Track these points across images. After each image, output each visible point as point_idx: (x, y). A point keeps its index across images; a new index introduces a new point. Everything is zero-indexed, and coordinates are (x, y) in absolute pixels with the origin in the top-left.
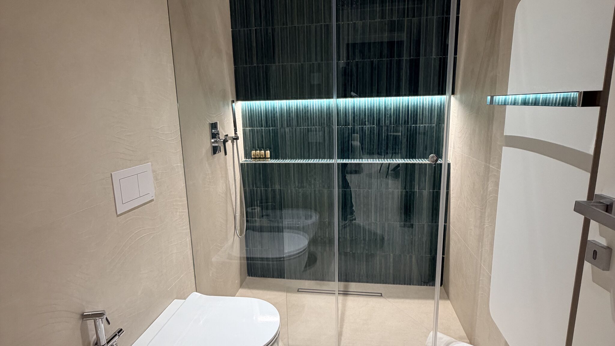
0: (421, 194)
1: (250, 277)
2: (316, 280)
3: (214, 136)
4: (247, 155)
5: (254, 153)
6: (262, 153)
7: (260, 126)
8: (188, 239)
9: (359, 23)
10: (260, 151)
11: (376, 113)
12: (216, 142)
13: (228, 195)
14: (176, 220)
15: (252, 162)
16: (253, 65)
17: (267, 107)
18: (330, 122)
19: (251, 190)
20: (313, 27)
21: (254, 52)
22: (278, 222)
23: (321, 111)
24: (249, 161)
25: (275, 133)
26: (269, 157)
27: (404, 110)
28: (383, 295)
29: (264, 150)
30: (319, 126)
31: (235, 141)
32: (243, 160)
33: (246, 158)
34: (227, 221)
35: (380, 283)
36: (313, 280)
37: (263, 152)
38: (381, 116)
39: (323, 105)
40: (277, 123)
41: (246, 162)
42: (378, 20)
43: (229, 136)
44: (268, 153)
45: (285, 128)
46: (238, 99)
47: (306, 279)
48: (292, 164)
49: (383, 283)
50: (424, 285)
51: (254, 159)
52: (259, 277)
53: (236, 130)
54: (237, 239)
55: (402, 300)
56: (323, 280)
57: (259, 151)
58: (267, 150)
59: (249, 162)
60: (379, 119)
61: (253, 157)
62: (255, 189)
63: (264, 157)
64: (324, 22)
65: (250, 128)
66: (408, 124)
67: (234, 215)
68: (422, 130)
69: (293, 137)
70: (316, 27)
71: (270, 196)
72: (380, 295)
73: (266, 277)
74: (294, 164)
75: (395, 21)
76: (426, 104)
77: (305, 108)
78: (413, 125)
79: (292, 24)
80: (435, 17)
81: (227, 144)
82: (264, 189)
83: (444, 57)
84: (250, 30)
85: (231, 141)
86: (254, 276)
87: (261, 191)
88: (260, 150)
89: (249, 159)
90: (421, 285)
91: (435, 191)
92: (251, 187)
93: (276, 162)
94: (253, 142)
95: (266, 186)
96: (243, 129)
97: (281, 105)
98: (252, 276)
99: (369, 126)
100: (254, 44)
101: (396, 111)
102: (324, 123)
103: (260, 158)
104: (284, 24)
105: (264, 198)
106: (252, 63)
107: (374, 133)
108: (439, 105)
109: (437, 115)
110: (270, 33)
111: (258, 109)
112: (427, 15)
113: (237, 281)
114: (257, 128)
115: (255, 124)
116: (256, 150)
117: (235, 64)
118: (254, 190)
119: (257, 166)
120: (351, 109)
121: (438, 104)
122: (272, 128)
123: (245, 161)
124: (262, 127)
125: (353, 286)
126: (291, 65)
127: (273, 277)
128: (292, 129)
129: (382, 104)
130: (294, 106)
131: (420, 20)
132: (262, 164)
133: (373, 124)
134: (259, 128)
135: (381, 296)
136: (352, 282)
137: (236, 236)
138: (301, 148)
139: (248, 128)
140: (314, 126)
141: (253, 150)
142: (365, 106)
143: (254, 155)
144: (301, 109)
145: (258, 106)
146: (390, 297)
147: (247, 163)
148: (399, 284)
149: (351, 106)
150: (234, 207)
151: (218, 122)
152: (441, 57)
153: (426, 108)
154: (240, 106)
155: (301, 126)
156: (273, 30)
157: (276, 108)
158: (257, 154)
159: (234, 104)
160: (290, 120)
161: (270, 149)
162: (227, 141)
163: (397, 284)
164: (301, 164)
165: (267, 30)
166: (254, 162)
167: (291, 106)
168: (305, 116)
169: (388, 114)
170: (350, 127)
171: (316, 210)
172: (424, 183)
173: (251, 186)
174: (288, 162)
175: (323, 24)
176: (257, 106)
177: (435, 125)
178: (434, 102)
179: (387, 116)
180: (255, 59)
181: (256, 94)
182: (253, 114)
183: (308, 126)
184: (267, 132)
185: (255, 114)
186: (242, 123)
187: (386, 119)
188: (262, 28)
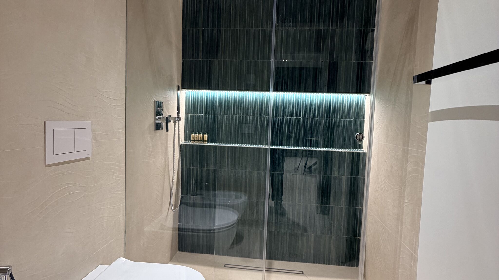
0: (340, 180)
1: (181, 252)
2: (242, 257)
3: (159, 113)
4: (187, 138)
5: (193, 136)
6: (201, 136)
7: (201, 112)
8: (123, 205)
9: (291, 30)
11: (303, 107)
12: (159, 119)
13: (167, 169)
14: (112, 183)
15: (191, 144)
16: (199, 60)
17: (208, 97)
18: (262, 113)
19: (187, 169)
20: (252, 31)
21: (201, 49)
22: (210, 201)
23: (255, 103)
24: (188, 143)
25: (214, 119)
26: (206, 140)
27: (326, 105)
28: (304, 273)
29: (202, 134)
30: (253, 115)
31: (177, 121)
32: (183, 142)
33: (186, 141)
34: (163, 194)
35: (302, 262)
36: (239, 257)
38: (306, 109)
39: (257, 98)
40: (216, 110)
42: (307, 28)
43: (172, 117)
44: (206, 136)
45: (222, 116)
46: (183, 88)
47: (232, 256)
49: (304, 262)
50: (342, 265)
51: (193, 142)
52: (189, 252)
53: (178, 113)
54: (171, 214)
55: (322, 278)
56: (248, 257)
57: (197, 135)
58: (206, 134)
60: (305, 112)
62: (192, 168)
63: (202, 139)
64: (262, 27)
65: (191, 114)
66: (330, 118)
67: (170, 190)
68: (342, 124)
69: (229, 123)
70: (255, 30)
71: (205, 174)
72: (301, 273)
73: (196, 252)
74: (228, 147)
75: (321, 30)
76: (345, 102)
77: (241, 99)
78: (334, 119)
79: (235, 27)
80: (354, 29)
81: (169, 124)
82: (199, 169)
83: (362, 61)
84: (198, 30)
85: (173, 121)
86: (184, 251)
87: (197, 170)
88: (199, 134)
89: (188, 141)
90: (339, 265)
91: (353, 177)
92: (188, 167)
93: (212, 145)
94: (193, 126)
95: (202, 166)
96: (185, 115)
97: (221, 95)
99: (296, 118)
100: (201, 43)
102: (257, 113)
103: (198, 141)
104: (227, 28)
105: (199, 177)
106: (198, 58)
107: (300, 124)
108: (357, 103)
109: (355, 111)
110: (215, 33)
111: (200, 98)
112: (348, 28)
113: (167, 254)
114: (198, 115)
115: (196, 111)
116: (195, 133)
117: (183, 58)
118: (190, 169)
119: (195, 147)
120: (281, 102)
121: (355, 102)
122: (211, 115)
123: (185, 143)
124: (202, 114)
125: (277, 264)
126: (231, 61)
127: (202, 253)
128: (229, 117)
129: (308, 99)
130: (232, 97)
131: (342, 30)
132: (200, 145)
133: (300, 116)
134: (199, 115)
136: (275, 259)
137: (170, 210)
138: (235, 135)
139: (189, 114)
140: (248, 115)
141: (193, 133)
142: (293, 101)
143: (193, 138)
144: (238, 100)
145: (200, 96)
146: (310, 275)
147: (186, 145)
148: (319, 263)
149: (281, 100)
150: (171, 183)
151: (163, 102)
152: (359, 61)
153: (345, 105)
154: (184, 94)
155: (236, 115)
156: (219, 31)
157: (216, 98)
158: (196, 137)
159: (179, 91)
160: (227, 108)
161: (208, 134)
162: (170, 121)
163: (316, 263)
164: (235, 147)
165: (213, 30)
166: (193, 144)
167: (229, 97)
169: (312, 108)
170: (279, 118)
171: (245, 192)
172: (343, 169)
173: (188, 165)
174: (223, 145)
175: (261, 29)
177: (353, 120)
178: (353, 100)
179: (311, 110)
180: (200, 54)
181: (199, 83)
182: (196, 98)
183: (243, 115)
184: (207, 118)
185: (197, 102)
186: (185, 110)
187: (311, 112)
188: (209, 29)
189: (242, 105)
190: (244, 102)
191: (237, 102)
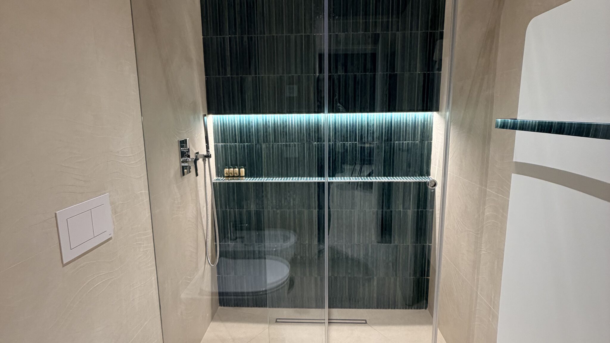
0: (405, 214)
1: (222, 307)
2: (295, 307)
3: (184, 154)
4: (219, 173)
5: (227, 171)
6: (236, 171)
7: (234, 141)
8: (154, 278)
9: (342, 35)
10: (234, 169)
11: (359, 129)
12: (186, 161)
13: (199, 219)
14: (140, 258)
15: (225, 181)
16: (227, 76)
17: (242, 122)
18: (310, 138)
19: (223, 212)
20: (293, 36)
21: (228, 62)
23: (300, 126)
25: (250, 149)
26: (244, 175)
27: (387, 126)
30: (298, 142)
31: (207, 159)
32: (215, 178)
33: (218, 177)
34: (197, 249)
35: (364, 308)
36: (292, 307)
37: (237, 169)
38: (363, 132)
39: (302, 120)
40: (253, 138)
41: (218, 181)
42: (361, 32)
43: (200, 153)
44: (242, 171)
45: (261, 144)
46: (209, 113)
47: (284, 307)
48: (270, 184)
49: (367, 308)
50: (409, 309)
51: (227, 178)
52: (232, 306)
53: (208, 148)
54: (208, 267)
55: (389, 327)
56: (302, 307)
57: (232, 169)
58: (242, 168)
59: (222, 181)
60: (362, 135)
61: (225, 175)
62: (228, 210)
63: (238, 175)
64: (305, 33)
65: (222, 144)
66: (391, 141)
67: (205, 240)
68: (405, 147)
69: (270, 153)
70: (296, 37)
71: (245, 217)
72: (364, 322)
73: (240, 306)
75: (379, 34)
76: (409, 121)
77: (283, 123)
78: (396, 142)
79: (270, 33)
80: (419, 32)
81: (198, 162)
82: (238, 211)
83: (428, 72)
84: (224, 38)
85: (202, 159)
86: (227, 306)
87: (235, 211)
89: (221, 178)
90: (406, 309)
91: (420, 210)
92: (224, 209)
93: (251, 181)
94: (226, 159)
95: (240, 207)
96: (214, 145)
97: (257, 120)
98: (224, 306)
99: (351, 142)
100: (228, 54)
101: (379, 127)
102: (304, 139)
103: (234, 176)
104: (261, 34)
105: (238, 219)
106: (225, 74)
107: (356, 151)
108: (423, 121)
109: (421, 132)
110: (246, 42)
111: (232, 123)
112: (411, 30)
115: (227, 140)
116: (229, 168)
117: (206, 74)
118: (226, 212)
119: (231, 185)
120: (332, 125)
121: (421, 120)
122: (246, 144)
123: (217, 179)
124: (236, 142)
125: (337, 313)
126: (268, 77)
127: (248, 306)
128: (270, 145)
129: (365, 119)
130: (271, 120)
131: (404, 34)
132: (236, 183)
133: (356, 141)
134: (232, 144)
135: (366, 323)
136: (334, 308)
137: (207, 265)
138: (279, 167)
139: (220, 144)
140: (292, 142)
141: (226, 168)
142: (347, 122)
143: (227, 173)
144: (279, 124)
145: (232, 121)
146: (375, 324)
147: (219, 183)
148: (384, 308)
149: (332, 121)
150: (205, 232)
151: (188, 139)
152: (425, 72)
153: (409, 125)
154: (212, 120)
155: (278, 142)
156: (249, 38)
157: (252, 122)
158: (230, 172)
159: (205, 118)
160: (266, 135)
161: (245, 166)
162: (198, 159)
163: (381, 308)
164: (279, 183)
165: (242, 38)
166: (227, 181)
167: (267, 121)
168: (283, 132)
169: (370, 130)
170: (331, 143)
171: (295, 231)
172: (408, 202)
173: (224, 207)
175: (303, 34)
176: (230, 121)
177: (418, 142)
178: (418, 119)
179: (369, 133)
180: (228, 69)
181: (230, 107)
182: (226, 128)
183: (287, 142)
184: (242, 148)
185: (228, 129)
186: (214, 139)
187: (369, 135)
188: (237, 36)
189: (285, 130)
190: (286, 126)
191: (278, 127)
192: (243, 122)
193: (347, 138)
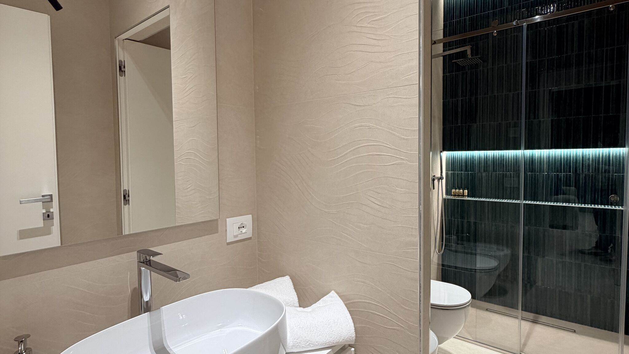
2: (505, 306)
4: (448, 192)
5: (454, 191)
6: (461, 191)
7: (461, 170)
10: (459, 190)
11: (573, 162)
15: (452, 198)
16: (458, 125)
17: (467, 156)
21: (460, 116)
22: (471, 250)
24: (449, 197)
25: (473, 177)
26: (467, 195)
27: (604, 158)
31: (440, 180)
32: (444, 196)
33: (447, 195)
35: (576, 323)
40: (475, 168)
43: (436, 176)
45: (482, 173)
46: (444, 150)
47: (495, 304)
49: (579, 323)
51: (454, 196)
53: (442, 172)
54: (436, 256)
58: (465, 190)
61: (453, 194)
63: (462, 194)
65: (452, 172)
66: (609, 173)
67: (435, 237)
69: (489, 180)
70: (513, 94)
71: (465, 226)
74: (488, 202)
77: (501, 157)
81: (434, 182)
82: (460, 220)
84: (457, 100)
85: (437, 180)
87: (458, 221)
89: (449, 196)
92: (450, 218)
93: (472, 199)
94: (454, 183)
95: (462, 218)
96: (446, 173)
97: (480, 155)
99: (565, 173)
100: (460, 110)
103: (459, 195)
104: (485, 94)
105: (460, 229)
106: (457, 123)
107: (570, 180)
110: (473, 101)
115: (456, 169)
116: (456, 189)
117: (443, 125)
118: (452, 220)
119: (456, 201)
120: (546, 157)
122: (470, 172)
123: (446, 197)
125: (543, 319)
126: (490, 124)
128: (489, 174)
129: (580, 154)
130: (491, 155)
132: (460, 200)
134: (459, 172)
135: (575, 332)
136: (543, 315)
137: (435, 253)
138: (496, 190)
139: (449, 172)
140: (509, 172)
141: (453, 189)
142: (561, 156)
144: (497, 158)
145: (460, 156)
146: (584, 335)
147: (447, 199)
150: (436, 231)
154: (446, 155)
155: (496, 172)
156: (476, 99)
157: (475, 156)
158: (456, 192)
159: (441, 153)
160: (487, 167)
161: (468, 189)
162: (435, 180)
163: (595, 327)
164: (496, 202)
165: (471, 99)
166: (454, 198)
167: (488, 156)
168: (501, 164)
169: (586, 163)
170: (545, 174)
174: (483, 200)
176: (459, 155)
180: (459, 121)
181: (459, 146)
182: (455, 161)
183: (503, 171)
184: (466, 175)
185: (457, 161)
186: (446, 168)
188: (467, 98)
189: (502, 162)
190: (504, 159)
191: (496, 160)
192: (469, 156)
193: (561, 169)
